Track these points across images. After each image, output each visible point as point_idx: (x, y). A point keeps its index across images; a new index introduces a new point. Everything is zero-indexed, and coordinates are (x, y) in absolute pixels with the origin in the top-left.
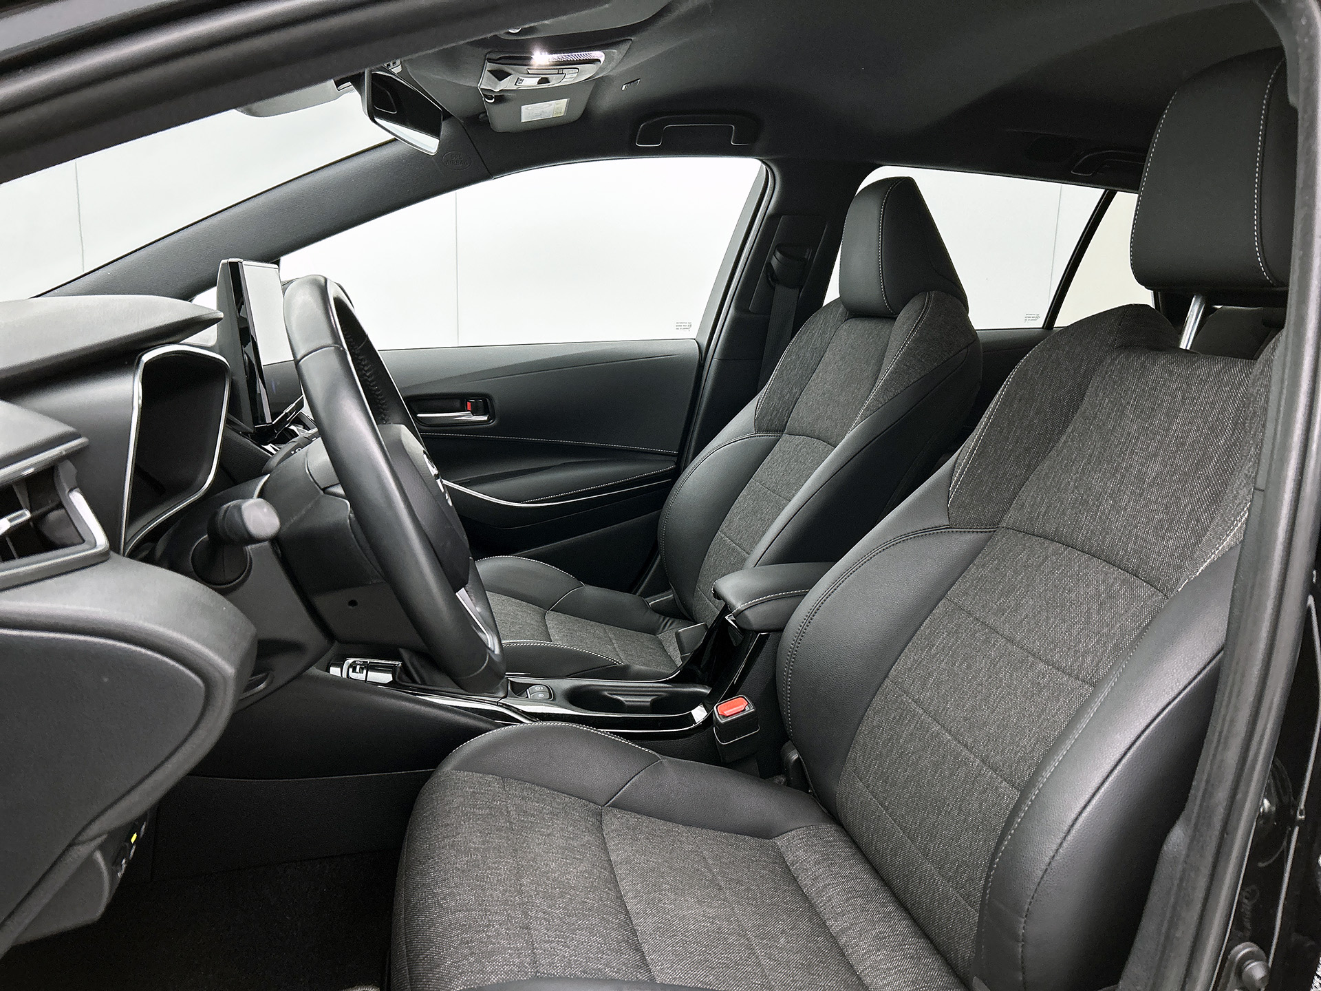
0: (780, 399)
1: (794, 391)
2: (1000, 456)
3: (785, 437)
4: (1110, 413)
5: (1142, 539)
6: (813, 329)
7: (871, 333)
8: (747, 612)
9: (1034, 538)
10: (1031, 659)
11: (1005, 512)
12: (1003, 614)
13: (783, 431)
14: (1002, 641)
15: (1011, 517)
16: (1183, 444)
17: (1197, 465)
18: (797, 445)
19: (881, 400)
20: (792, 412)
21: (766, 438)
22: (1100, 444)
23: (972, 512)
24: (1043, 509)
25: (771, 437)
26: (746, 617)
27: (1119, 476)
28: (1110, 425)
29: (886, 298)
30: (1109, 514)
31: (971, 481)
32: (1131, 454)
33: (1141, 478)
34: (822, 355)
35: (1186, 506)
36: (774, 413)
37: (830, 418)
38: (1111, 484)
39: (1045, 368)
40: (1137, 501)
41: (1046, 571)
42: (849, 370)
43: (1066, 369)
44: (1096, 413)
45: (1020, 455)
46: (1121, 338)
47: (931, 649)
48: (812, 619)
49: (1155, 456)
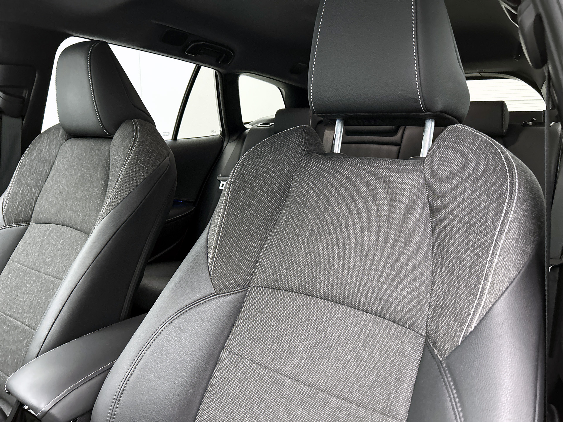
0: (22, 198)
1: (34, 191)
2: (239, 235)
3: (32, 225)
4: (318, 200)
5: (378, 289)
6: (41, 146)
7: (93, 148)
8: (52, 411)
9: (282, 292)
10: (321, 395)
11: (252, 274)
12: (281, 358)
13: (29, 221)
14: (288, 381)
15: (258, 278)
16: (387, 220)
17: (405, 234)
18: (46, 231)
19: (119, 197)
20: (34, 206)
21: (16, 229)
22: (316, 222)
23: (229, 279)
24: (284, 270)
25: (20, 227)
26: (52, 416)
27: (341, 243)
28: (322, 208)
29: (102, 124)
30: (342, 272)
31: (223, 257)
32: (346, 227)
33: (360, 245)
34: (51, 164)
35: (407, 264)
36: (20, 209)
37: (71, 209)
38: (336, 250)
39: (257, 172)
40: (363, 262)
41: (304, 318)
42: (79, 175)
43: (274, 171)
44: (306, 200)
45: (253, 232)
46: (306, 148)
47: (227, 396)
48: (119, 401)
49: (367, 229)
